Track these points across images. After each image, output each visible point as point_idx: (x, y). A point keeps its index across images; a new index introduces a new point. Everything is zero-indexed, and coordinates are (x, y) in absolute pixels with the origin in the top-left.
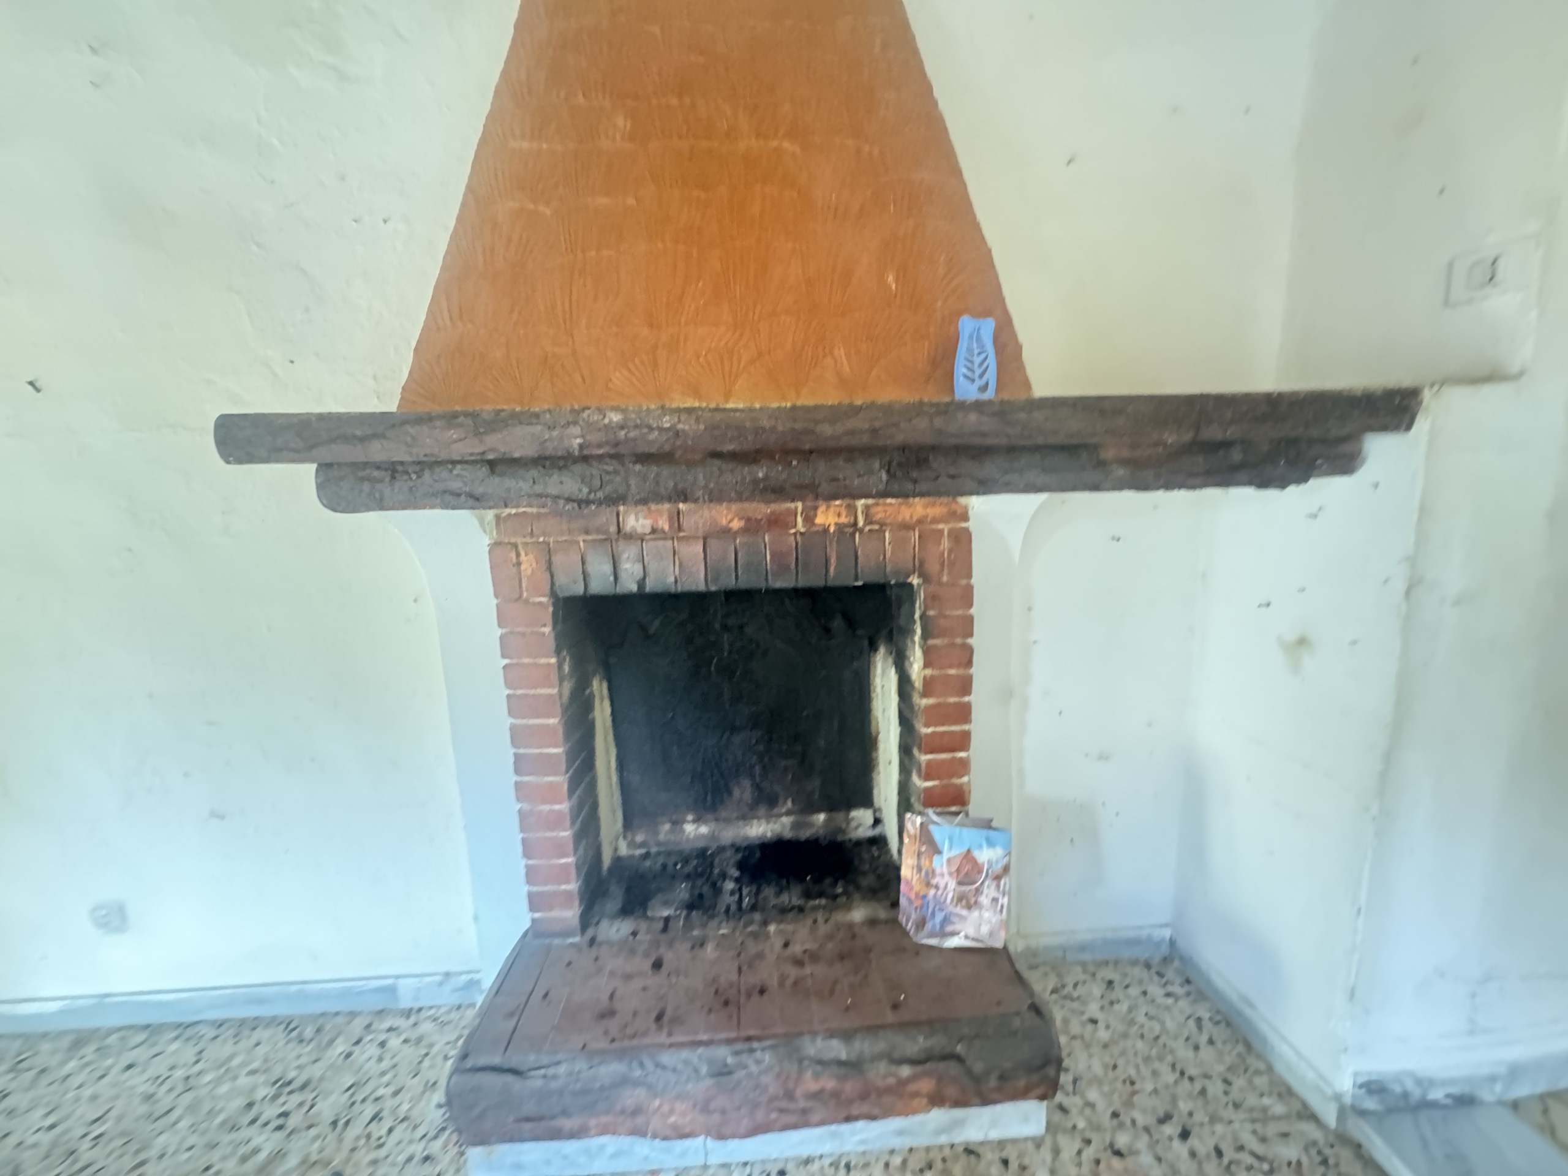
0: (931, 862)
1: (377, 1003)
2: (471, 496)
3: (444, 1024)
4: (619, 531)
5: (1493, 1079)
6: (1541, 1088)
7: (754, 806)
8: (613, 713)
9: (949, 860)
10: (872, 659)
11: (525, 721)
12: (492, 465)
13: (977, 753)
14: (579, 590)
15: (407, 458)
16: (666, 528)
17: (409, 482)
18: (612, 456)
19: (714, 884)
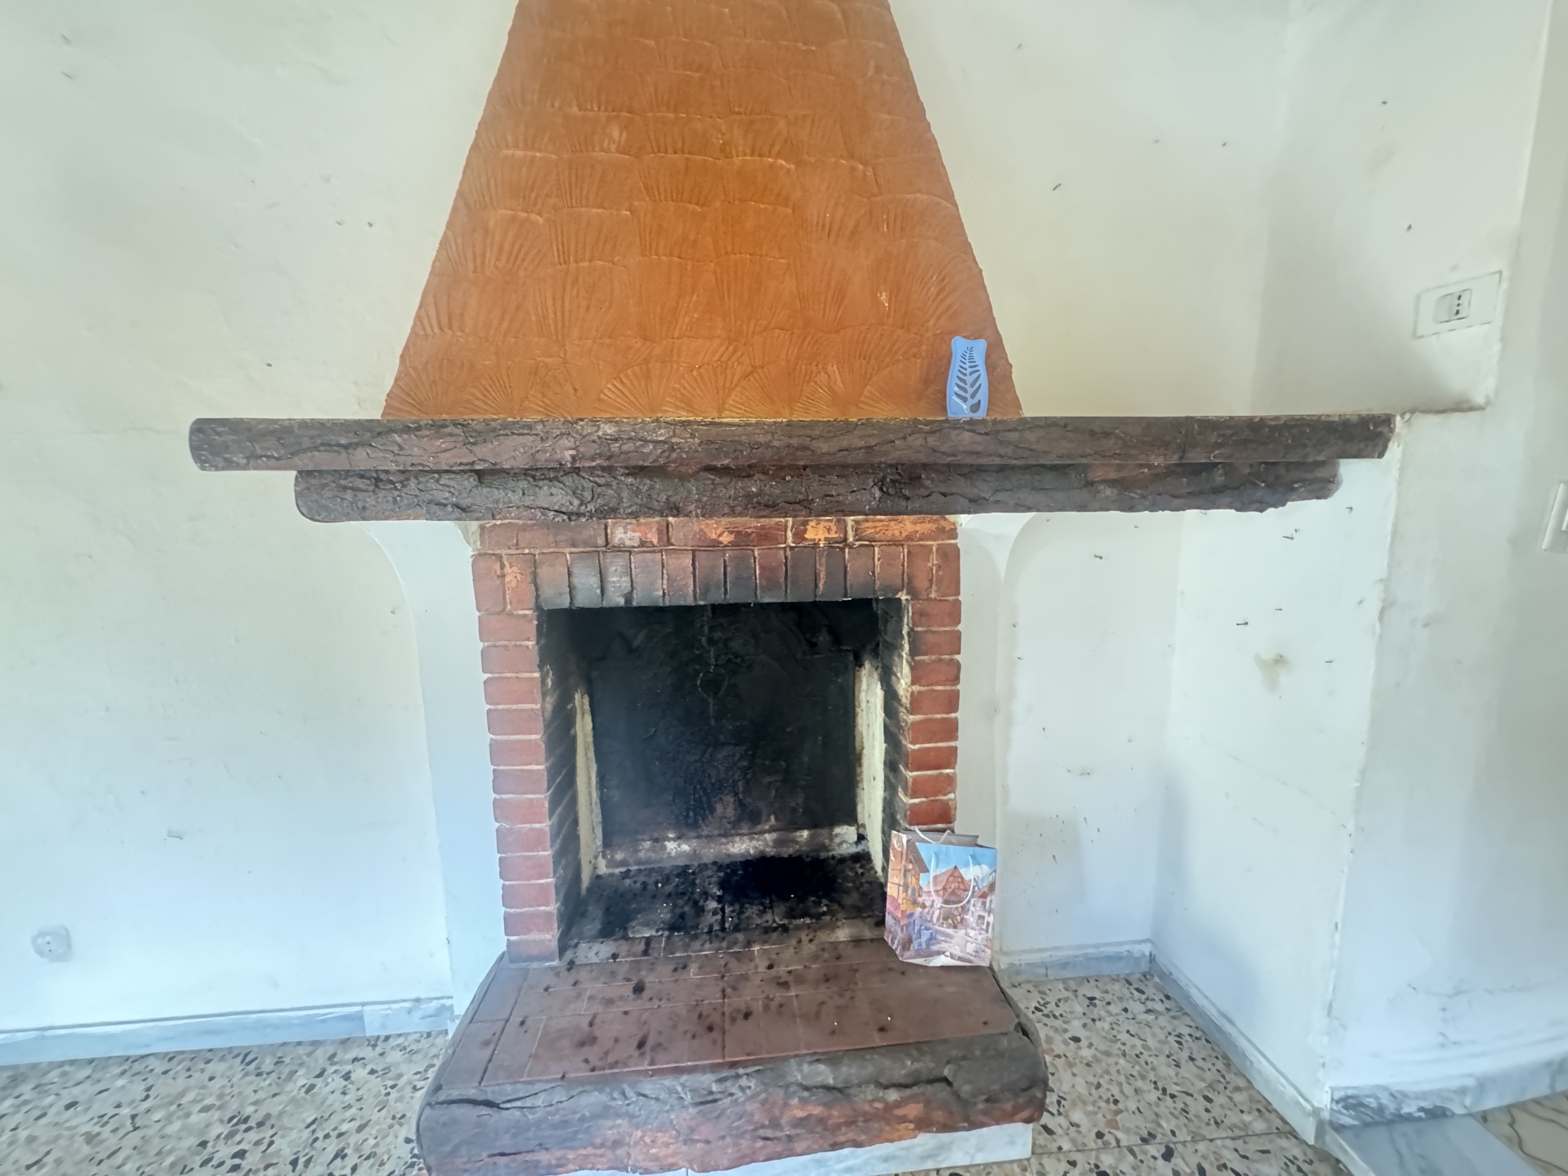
0: (918, 880)
1: (342, 1031)
2: (457, 506)
3: (412, 1052)
4: (607, 543)
5: (1463, 1091)
6: (1508, 1100)
7: (736, 823)
8: (594, 728)
9: (935, 877)
10: (857, 673)
11: (505, 737)
12: (480, 475)
13: (961, 770)
14: (566, 604)
15: (393, 467)
16: (655, 541)
17: (394, 492)
18: (603, 469)
19: (696, 903)
